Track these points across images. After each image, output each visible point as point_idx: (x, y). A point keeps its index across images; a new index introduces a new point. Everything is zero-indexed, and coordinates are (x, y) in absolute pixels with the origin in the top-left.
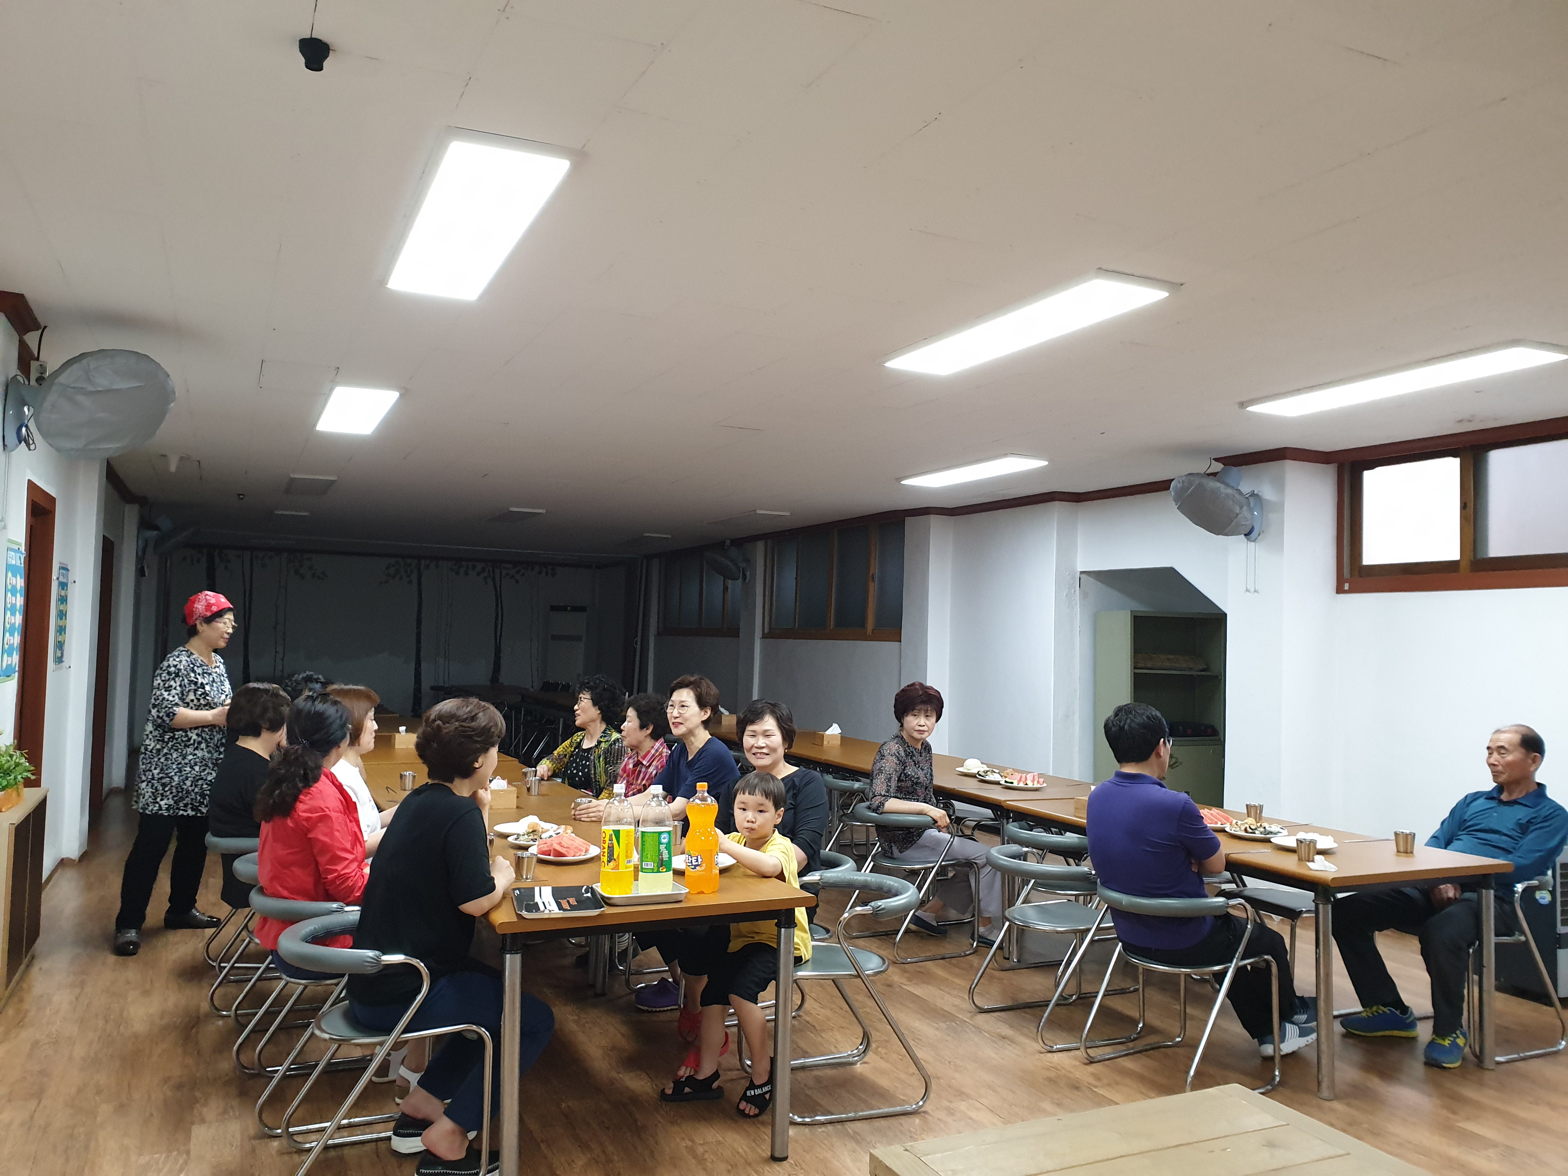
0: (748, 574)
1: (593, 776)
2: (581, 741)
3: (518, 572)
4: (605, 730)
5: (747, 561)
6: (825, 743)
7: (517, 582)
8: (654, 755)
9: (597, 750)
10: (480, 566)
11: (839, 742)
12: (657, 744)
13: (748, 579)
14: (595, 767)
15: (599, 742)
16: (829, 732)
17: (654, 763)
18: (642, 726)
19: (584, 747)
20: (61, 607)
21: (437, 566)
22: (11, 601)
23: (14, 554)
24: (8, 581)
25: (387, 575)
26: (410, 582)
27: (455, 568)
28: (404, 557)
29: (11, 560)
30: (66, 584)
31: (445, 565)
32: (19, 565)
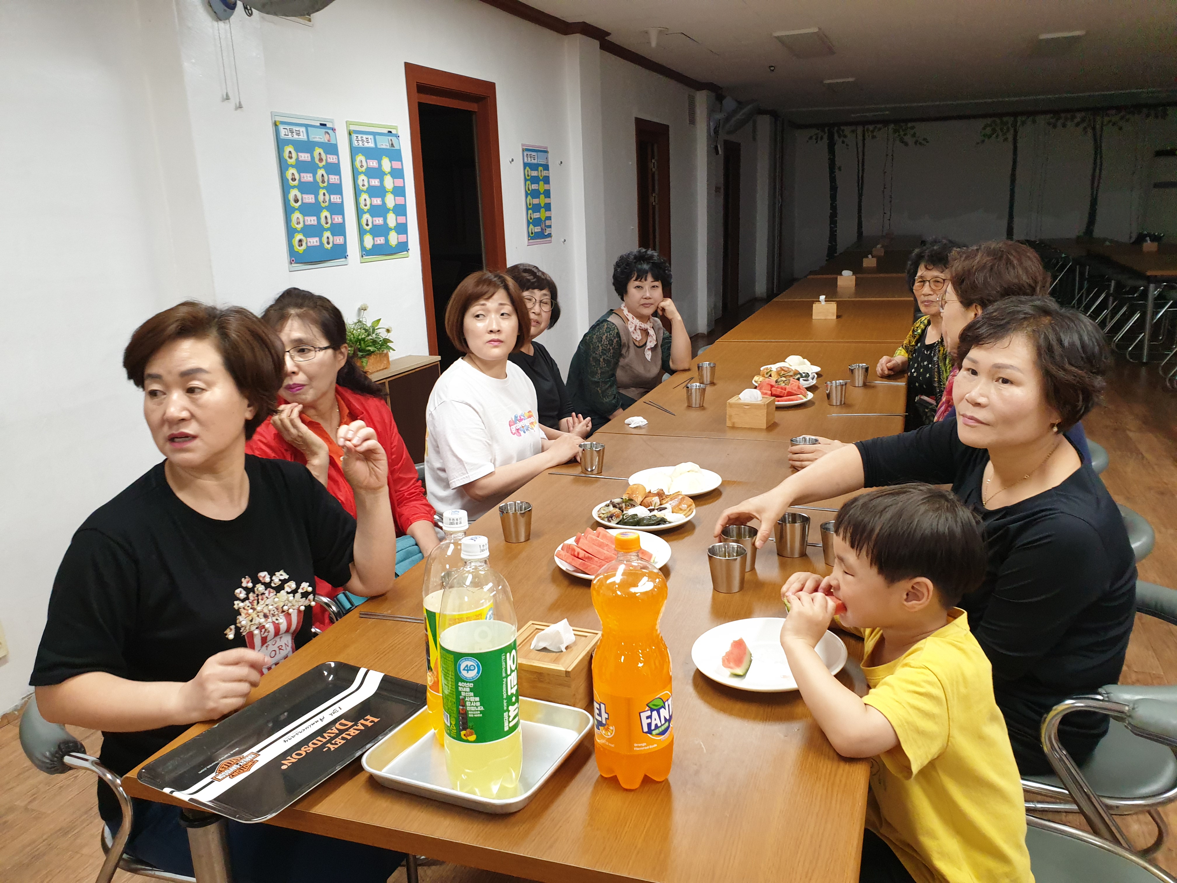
3: (1122, 118)
7: (1121, 128)
9: (941, 349)
10: (1079, 116)
19: (928, 342)
20: (534, 187)
21: (1034, 122)
22: (366, 183)
23: (370, 137)
24: (358, 164)
25: (984, 135)
26: (1006, 140)
27: (1053, 121)
28: (1001, 115)
29: (360, 142)
30: (541, 165)
31: (1041, 120)
32: (388, 147)
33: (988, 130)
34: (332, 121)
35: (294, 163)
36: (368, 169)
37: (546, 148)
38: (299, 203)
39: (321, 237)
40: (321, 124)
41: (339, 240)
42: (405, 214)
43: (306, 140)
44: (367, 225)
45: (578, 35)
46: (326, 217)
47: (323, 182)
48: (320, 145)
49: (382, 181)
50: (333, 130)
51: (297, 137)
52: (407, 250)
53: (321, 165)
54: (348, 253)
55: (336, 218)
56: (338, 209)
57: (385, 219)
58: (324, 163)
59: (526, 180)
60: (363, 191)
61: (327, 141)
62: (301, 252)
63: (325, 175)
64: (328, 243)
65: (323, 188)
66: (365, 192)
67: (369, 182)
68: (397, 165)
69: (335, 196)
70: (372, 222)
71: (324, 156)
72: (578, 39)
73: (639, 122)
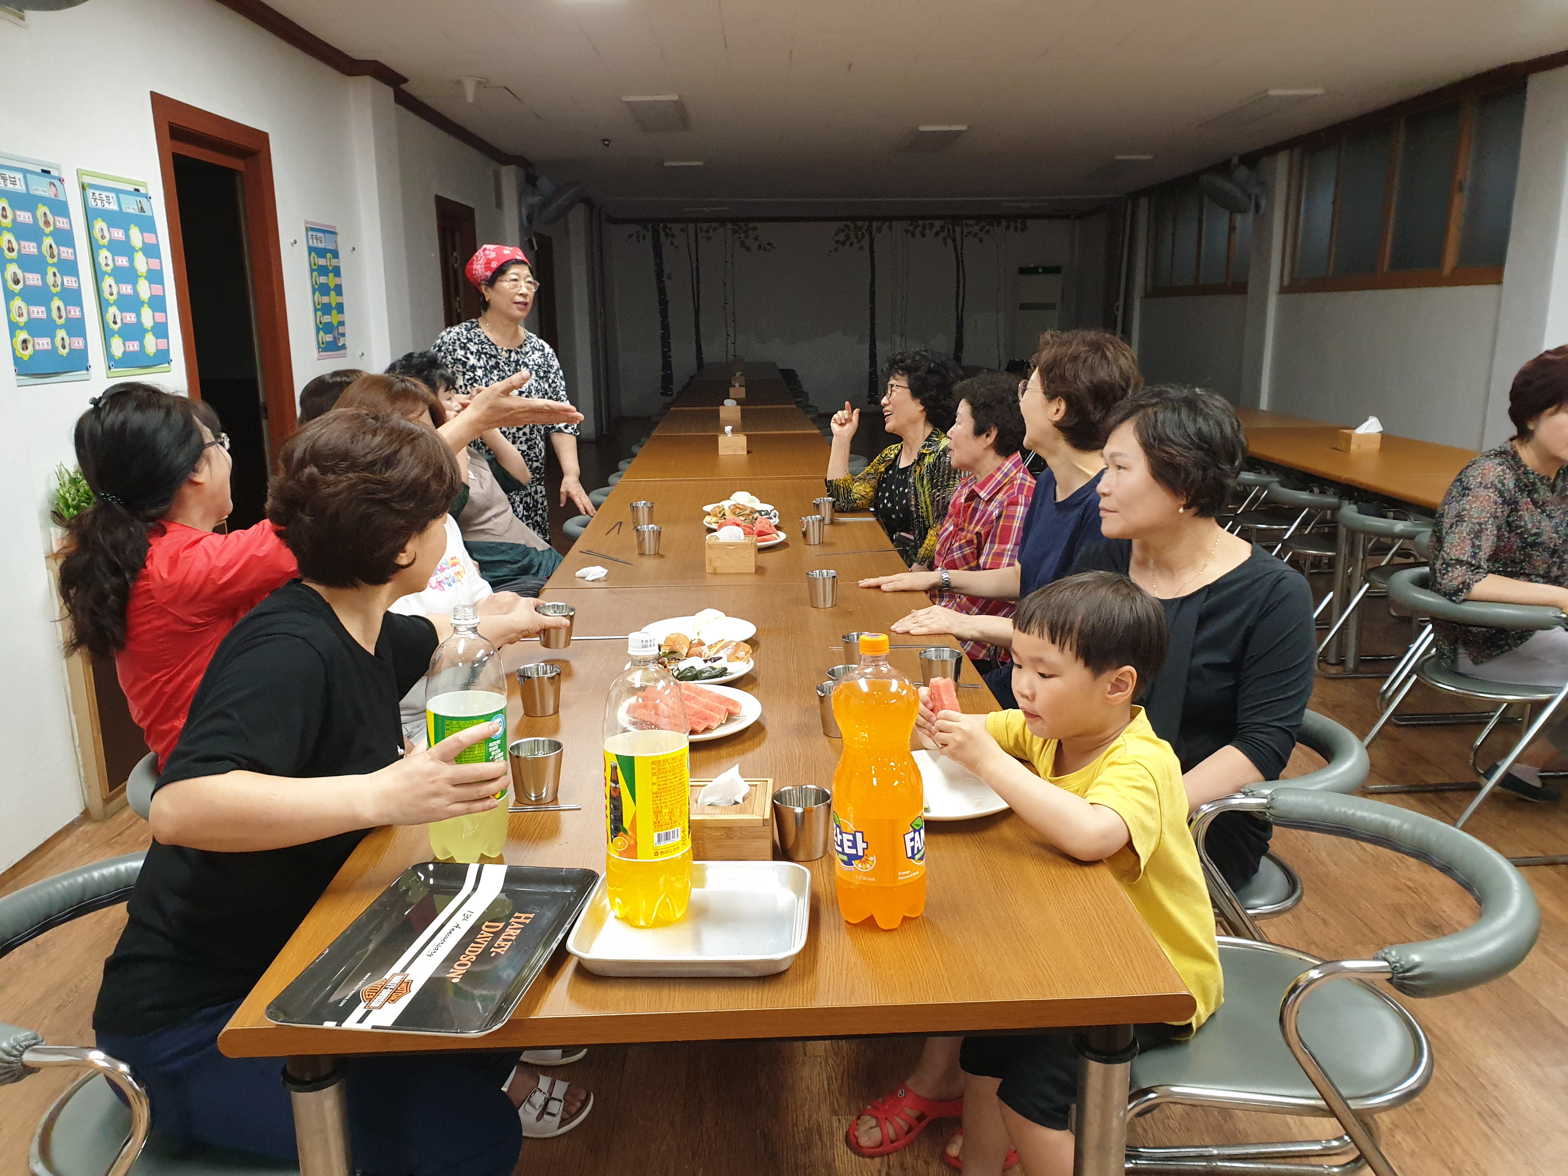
0: (1263, 203)
1: (913, 509)
2: (897, 456)
3: (982, 229)
4: (930, 436)
5: (1262, 184)
6: (1353, 447)
7: (981, 241)
8: (999, 482)
9: (918, 469)
10: (938, 224)
11: (1378, 446)
12: (1008, 464)
13: (1262, 211)
14: (916, 495)
15: (922, 456)
16: (1361, 430)
17: (1000, 497)
18: (979, 431)
19: (902, 465)
20: (323, 280)
21: (890, 228)
22: (110, 262)
23: (112, 195)
24: (97, 234)
25: (837, 242)
26: (861, 248)
27: (911, 229)
28: (853, 219)
29: (99, 202)
30: (330, 251)
31: (899, 226)
32: (137, 212)
33: (842, 237)
34: (58, 168)
35: (10, 226)
36: (111, 241)
37: (334, 227)
38: (21, 285)
39: (53, 337)
40: (43, 171)
41: (78, 343)
42: (164, 310)
43: (25, 192)
44: (115, 323)
45: (368, 77)
46: (59, 308)
47: (52, 256)
48: (45, 201)
49: (131, 260)
50: (61, 180)
51: (12, 186)
52: (169, 362)
53: (47, 230)
54: (90, 362)
55: (72, 311)
56: (73, 297)
57: (139, 316)
58: (51, 228)
59: (312, 270)
60: (106, 273)
61: (53, 196)
62: (26, 358)
63: (54, 246)
64: (64, 347)
65: (53, 265)
66: (110, 275)
67: (113, 260)
68: (150, 238)
69: (70, 278)
70: (122, 319)
71: (50, 218)
72: (367, 84)
73: (440, 201)
